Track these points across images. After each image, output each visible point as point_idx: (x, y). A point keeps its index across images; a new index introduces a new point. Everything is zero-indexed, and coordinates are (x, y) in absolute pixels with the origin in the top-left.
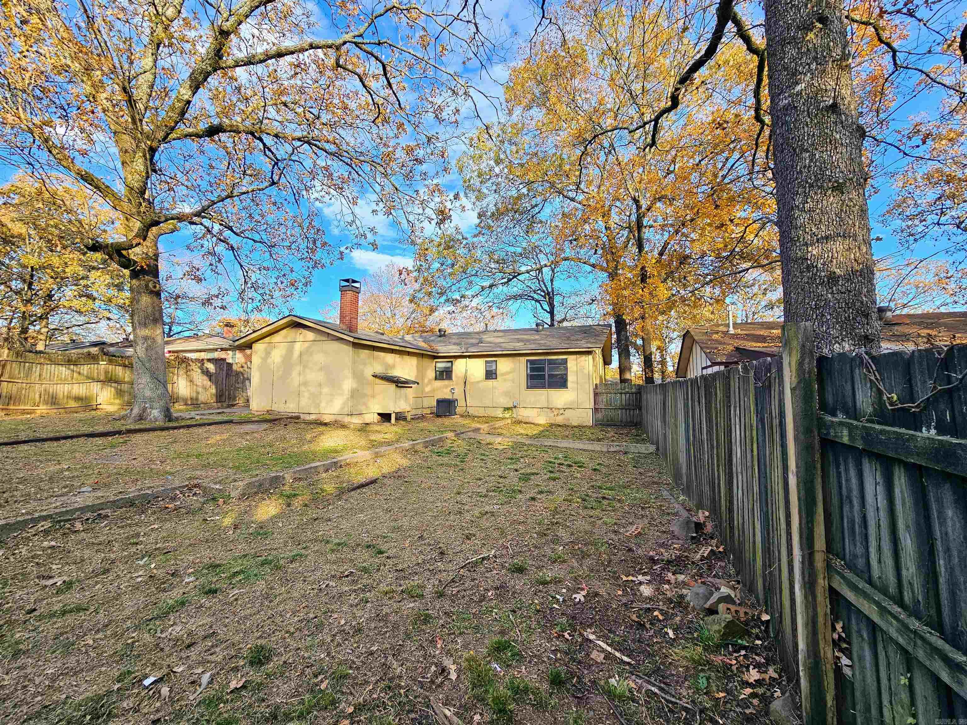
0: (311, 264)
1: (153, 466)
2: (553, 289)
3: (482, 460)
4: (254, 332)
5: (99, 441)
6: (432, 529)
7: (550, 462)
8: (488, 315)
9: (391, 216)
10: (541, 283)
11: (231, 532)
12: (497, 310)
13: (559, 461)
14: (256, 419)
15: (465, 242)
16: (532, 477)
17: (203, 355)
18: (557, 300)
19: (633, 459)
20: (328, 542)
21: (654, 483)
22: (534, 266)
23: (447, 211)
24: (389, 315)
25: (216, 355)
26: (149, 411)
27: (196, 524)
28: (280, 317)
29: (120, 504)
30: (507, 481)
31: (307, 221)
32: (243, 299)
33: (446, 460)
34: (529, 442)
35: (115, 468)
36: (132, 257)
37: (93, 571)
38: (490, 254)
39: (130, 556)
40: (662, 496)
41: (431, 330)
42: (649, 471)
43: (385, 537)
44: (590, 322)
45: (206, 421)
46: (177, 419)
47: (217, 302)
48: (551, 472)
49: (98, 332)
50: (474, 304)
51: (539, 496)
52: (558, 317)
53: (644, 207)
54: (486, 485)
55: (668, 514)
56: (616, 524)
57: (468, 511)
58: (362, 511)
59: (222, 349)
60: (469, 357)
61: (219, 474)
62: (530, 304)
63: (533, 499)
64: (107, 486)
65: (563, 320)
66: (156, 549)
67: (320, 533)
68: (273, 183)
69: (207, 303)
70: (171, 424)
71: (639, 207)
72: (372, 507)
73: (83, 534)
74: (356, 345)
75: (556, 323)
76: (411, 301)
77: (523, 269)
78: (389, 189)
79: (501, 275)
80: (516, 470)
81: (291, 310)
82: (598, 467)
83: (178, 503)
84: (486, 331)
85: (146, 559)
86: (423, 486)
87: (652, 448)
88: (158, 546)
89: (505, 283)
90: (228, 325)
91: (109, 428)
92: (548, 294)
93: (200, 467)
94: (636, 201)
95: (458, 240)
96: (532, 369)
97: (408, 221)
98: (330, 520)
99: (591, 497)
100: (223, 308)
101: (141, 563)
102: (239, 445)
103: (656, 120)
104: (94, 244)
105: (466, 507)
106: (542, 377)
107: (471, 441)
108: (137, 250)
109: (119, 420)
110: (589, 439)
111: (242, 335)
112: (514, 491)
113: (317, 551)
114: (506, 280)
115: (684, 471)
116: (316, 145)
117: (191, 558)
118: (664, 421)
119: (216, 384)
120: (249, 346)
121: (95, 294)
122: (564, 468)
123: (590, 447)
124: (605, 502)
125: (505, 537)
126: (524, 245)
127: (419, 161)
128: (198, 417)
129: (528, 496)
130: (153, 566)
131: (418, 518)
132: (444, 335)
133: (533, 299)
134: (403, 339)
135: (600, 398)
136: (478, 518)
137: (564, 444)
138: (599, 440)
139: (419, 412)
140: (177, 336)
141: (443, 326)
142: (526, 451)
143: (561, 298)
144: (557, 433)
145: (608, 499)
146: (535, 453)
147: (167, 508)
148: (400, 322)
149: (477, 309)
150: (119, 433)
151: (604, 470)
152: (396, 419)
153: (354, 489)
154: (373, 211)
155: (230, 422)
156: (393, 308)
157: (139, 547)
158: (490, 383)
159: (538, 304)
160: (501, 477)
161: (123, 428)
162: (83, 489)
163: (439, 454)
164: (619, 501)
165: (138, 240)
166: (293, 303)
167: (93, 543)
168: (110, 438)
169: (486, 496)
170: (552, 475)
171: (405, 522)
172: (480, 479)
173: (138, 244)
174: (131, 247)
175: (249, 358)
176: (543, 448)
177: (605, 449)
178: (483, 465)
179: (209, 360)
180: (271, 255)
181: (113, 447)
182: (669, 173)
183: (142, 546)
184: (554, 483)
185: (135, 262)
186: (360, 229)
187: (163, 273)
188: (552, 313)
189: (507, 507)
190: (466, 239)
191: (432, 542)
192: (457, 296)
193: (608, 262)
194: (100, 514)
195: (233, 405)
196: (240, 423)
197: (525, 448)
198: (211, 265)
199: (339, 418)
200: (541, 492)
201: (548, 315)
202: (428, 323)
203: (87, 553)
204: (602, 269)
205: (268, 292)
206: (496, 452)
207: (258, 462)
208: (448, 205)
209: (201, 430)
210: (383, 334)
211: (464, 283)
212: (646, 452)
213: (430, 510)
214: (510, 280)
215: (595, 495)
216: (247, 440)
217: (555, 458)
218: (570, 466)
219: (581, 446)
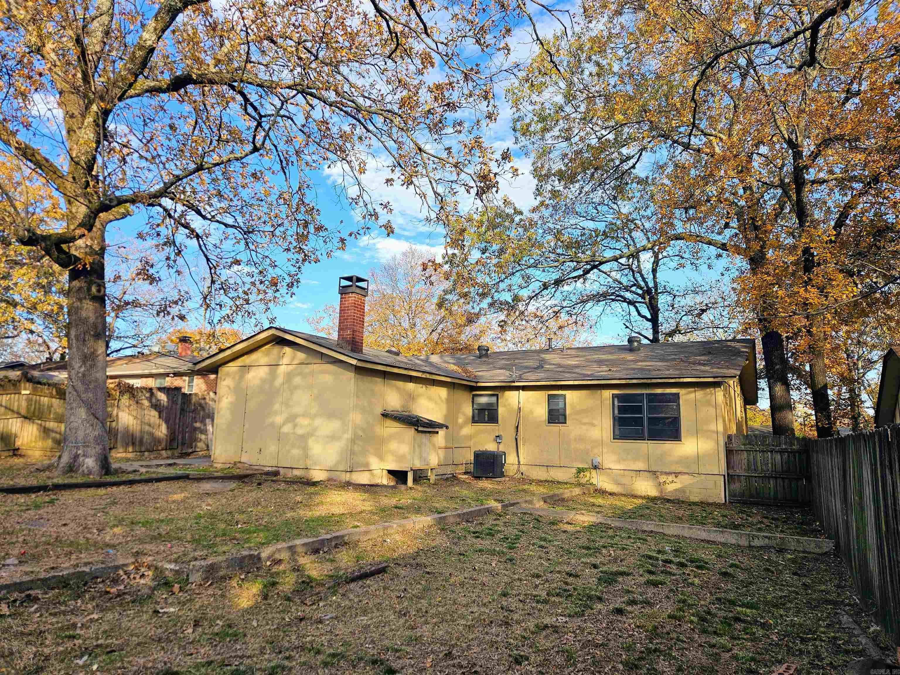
0: (301, 257)
1: (89, 536)
2: (656, 283)
3: (542, 547)
4: (221, 351)
5: (22, 499)
6: (464, 645)
7: (650, 557)
8: (553, 324)
9: (412, 187)
10: (638, 275)
11: (190, 631)
12: (567, 317)
13: (665, 557)
14: (219, 474)
15: (517, 219)
16: (620, 579)
17: (150, 383)
18: (663, 300)
19: (794, 561)
20: (318, 652)
21: (828, 602)
22: (625, 250)
23: (492, 175)
24: (406, 324)
25: (168, 382)
26: (81, 459)
27: (145, 617)
28: (257, 330)
29: (52, 583)
30: (579, 583)
31: (296, 196)
32: (208, 306)
33: (486, 543)
34: (617, 524)
35: (43, 535)
36: (73, 252)
37: (25, 668)
38: (558, 235)
39: (66, 652)
40: (840, 622)
41: (467, 348)
42: (821, 582)
43: (397, 651)
44: (721, 335)
45: (154, 476)
46: (117, 472)
47: (175, 310)
48: (650, 572)
49: (15, 349)
50: (531, 308)
51: (629, 608)
52: (665, 327)
53: (806, 153)
54: (547, 585)
55: (847, 652)
56: (753, 659)
57: (518, 622)
58: (365, 612)
59: (176, 374)
60: (524, 388)
61: (174, 550)
62: (618, 307)
63: (619, 611)
64: (36, 558)
65: (676, 331)
66: (97, 646)
67: (308, 639)
68: (256, 149)
69: (163, 311)
70: (109, 479)
71: (797, 155)
72: (379, 607)
73: (9, 620)
74: (358, 370)
75: (661, 337)
76: (440, 305)
77: (608, 254)
78: (409, 146)
79: (573, 264)
80: (595, 566)
81: (272, 320)
82: (730, 570)
83: (122, 587)
84: (549, 349)
85: (86, 658)
86: (452, 580)
87: (828, 545)
88: (100, 642)
89: (579, 277)
90: (184, 340)
91: (33, 482)
92: (648, 291)
93: (148, 540)
94: (792, 144)
95: (507, 215)
96: (622, 410)
97: (435, 193)
98: (321, 622)
99: (714, 616)
100: (182, 318)
101: (81, 662)
102: (198, 510)
103: (815, 27)
104: (30, 238)
105: (516, 617)
106: (639, 422)
107: (526, 518)
108: (80, 242)
109: (44, 470)
110: (718, 525)
111: (205, 355)
112: (590, 598)
113: (304, 664)
114: (580, 272)
115: (876, 582)
116: (312, 95)
117: (141, 661)
118: (845, 500)
119: (167, 422)
120: (214, 369)
121: (17, 298)
122: (673, 568)
123: (720, 538)
124: (739, 626)
125: (574, 665)
126: (610, 218)
127: (451, 106)
128: (143, 470)
129: (611, 607)
130: (95, 667)
131: (444, 626)
132: (487, 356)
133: (625, 300)
134: (426, 361)
135: (736, 458)
136: (533, 633)
137: (672, 529)
138: (736, 527)
139: (449, 470)
140: (115, 355)
141: (485, 341)
142: (612, 537)
143: (669, 298)
144: (663, 511)
145: (744, 621)
146: (625, 542)
147: (108, 593)
148: (422, 335)
149: (536, 316)
150: (44, 488)
151: (741, 576)
152: (415, 480)
153: (353, 580)
154: (388, 181)
155: (186, 477)
156: (413, 315)
157: (76, 642)
158: (555, 428)
159: (632, 308)
160: (570, 575)
161: (50, 483)
162: (8, 561)
163: (477, 535)
164: (763, 626)
165: (83, 231)
166: (275, 310)
167: (22, 634)
168: (33, 496)
169: (546, 602)
170: (652, 577)
171: (425, 631)
172: (538, 576)
173: (82, 236)
174: (73, 239)
175: (213, 387)
176: (640, 535)
177: (744, 542)
178: (543, 555)
179: (160, 389)
180: (247, 244)
181: (37, 507)
182: (850, 94)
183: (80, 641)
184: (655, 590)
185: (77, 259)
186: (369, 206)
187: (109, 273)
188: (654, 321)
189: (578, 621)
190: (521, 213)
191: (464, 663)
192: (507, 297)
193: (748, 241)
194: (29, 596)
195: (188, 454)
196: (199, 479)
197: (610, 533)
198: (168, 258)
199: (334, 475)
200: (633, 602)
201: (649, 325)
202: (463, 337)
203: (15, 644)
204: (738, 250)
205: (242, 295)
206: (564, 536)
207: (224, 535)
208: (494, 167)
209: (145, 488)
210: (397, 354)
211: (517, 279)
212: (817, 550)
213: (462, 617)
214: (587, 272)
215: (722, 614)
216: (209, 505)
217: (659, 552)
218: (682, 565)
219: (704, 535)
